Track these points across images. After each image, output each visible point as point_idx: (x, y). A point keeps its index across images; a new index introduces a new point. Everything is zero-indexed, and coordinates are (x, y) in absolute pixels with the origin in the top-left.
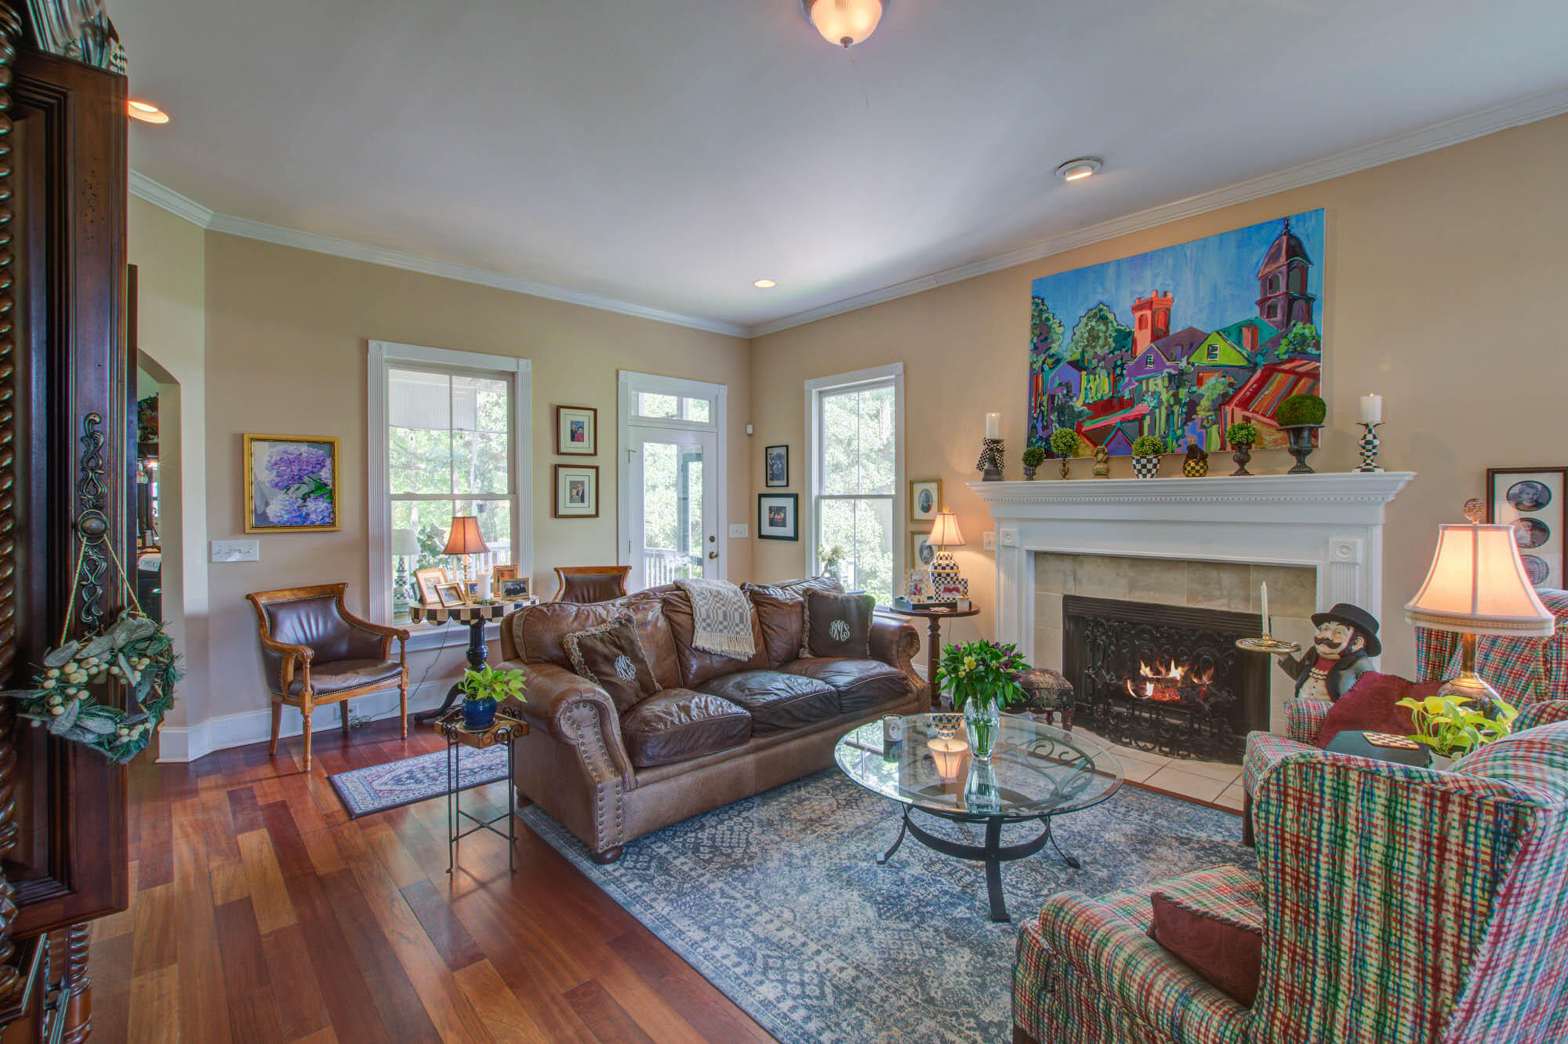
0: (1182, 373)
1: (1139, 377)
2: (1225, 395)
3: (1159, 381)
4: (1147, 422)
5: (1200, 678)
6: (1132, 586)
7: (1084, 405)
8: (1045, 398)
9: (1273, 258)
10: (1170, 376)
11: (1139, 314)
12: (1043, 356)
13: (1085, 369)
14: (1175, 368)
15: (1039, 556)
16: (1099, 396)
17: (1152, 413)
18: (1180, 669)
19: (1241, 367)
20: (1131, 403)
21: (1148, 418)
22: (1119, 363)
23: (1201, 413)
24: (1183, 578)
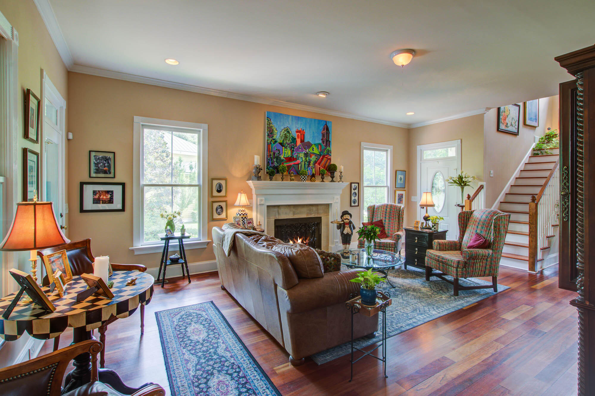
0: (307, 153)
1: (298, 152)
2: (315, 161)
3: (302, 154)
4: (300, 165)
5: (306, 241)
6: (294, 214)
7: (284, 157)
8: (272, 153)
9: (324, 130)
10: (305, 153)
11: (298, 134)
12: (271, 139)
13: (284, 146)
14: (306, 151)
15: (268, 207)
16: (288, 155)
17: (301, 163)
18: (300, 239)
19: (319, 155)
20: (296, 159)
21: (300, 164)
22: (293, 147)
23: (311, 165)
24: (305, 210)
